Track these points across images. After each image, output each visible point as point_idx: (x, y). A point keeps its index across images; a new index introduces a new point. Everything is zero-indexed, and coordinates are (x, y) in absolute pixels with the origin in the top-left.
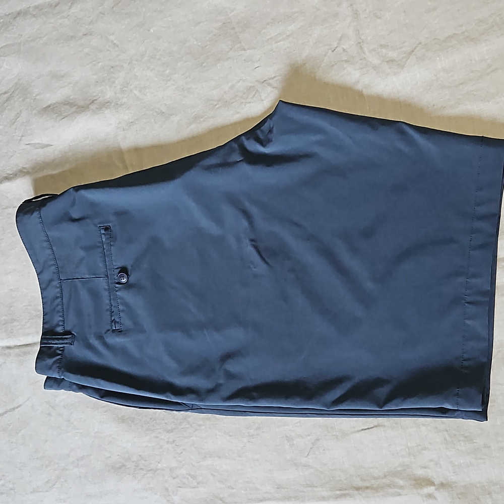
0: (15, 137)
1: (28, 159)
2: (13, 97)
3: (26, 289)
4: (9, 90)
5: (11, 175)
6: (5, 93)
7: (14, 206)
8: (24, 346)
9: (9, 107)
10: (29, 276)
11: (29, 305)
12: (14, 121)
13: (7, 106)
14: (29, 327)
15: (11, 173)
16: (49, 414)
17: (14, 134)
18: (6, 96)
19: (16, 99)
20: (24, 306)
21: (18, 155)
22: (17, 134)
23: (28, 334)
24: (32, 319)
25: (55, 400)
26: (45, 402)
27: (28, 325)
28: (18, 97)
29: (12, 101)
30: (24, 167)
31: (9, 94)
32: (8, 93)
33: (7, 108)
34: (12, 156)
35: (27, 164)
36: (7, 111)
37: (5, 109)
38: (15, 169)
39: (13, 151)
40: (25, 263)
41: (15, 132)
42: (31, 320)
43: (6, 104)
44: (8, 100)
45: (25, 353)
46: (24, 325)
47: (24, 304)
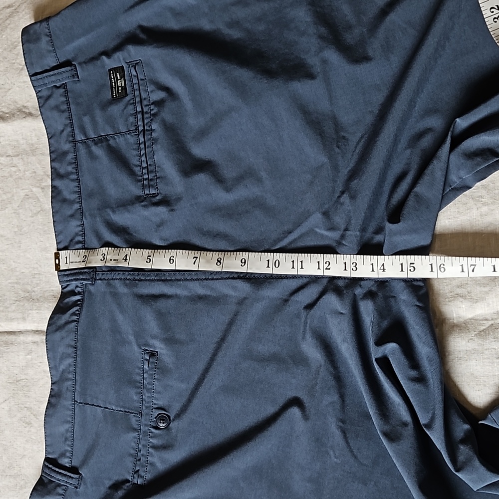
0: (15, 65)
1: (30, 96)
2: (18, 12)
3: (14, 262)
4: (14, 3)
5: (7, 113)
6: (9, 7)
7: (8, 154)
8: (6, 334)
9: (12, 26)
10: (20, 247)
11: (16, 283)
12: (16, 43)
13: (9, 24)
14: (14, 311)
15: (7, 111)
16: (29, 424)
17: (14, 61)
18: (9, 10)
19: (21, 15)
20: (9, 283)
21: (18, 89)
22: (18, 61)
23: (12, 320)
24: (19, 301)
25: (39, 407)
26: (25, 407)
27: (13, 308)
28: (24, 13)
29: (16, 18)
30: (25, 105)
31: (14, 8)
32: (12, 7)
33: (10, 26)
34: (10, 89)
35: (28, 101)
36: (8, 30)
37: (6, 27)
38: (12, 107)
39: (11, 83)
40: (16, 230)
41: (17, 59)
42: (18, 303)
43: (8, 22)
44: (11, 16)
45: (6, 343)
46: (8, 308)
47: (10, 281)
